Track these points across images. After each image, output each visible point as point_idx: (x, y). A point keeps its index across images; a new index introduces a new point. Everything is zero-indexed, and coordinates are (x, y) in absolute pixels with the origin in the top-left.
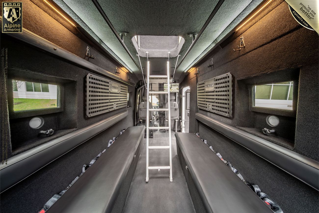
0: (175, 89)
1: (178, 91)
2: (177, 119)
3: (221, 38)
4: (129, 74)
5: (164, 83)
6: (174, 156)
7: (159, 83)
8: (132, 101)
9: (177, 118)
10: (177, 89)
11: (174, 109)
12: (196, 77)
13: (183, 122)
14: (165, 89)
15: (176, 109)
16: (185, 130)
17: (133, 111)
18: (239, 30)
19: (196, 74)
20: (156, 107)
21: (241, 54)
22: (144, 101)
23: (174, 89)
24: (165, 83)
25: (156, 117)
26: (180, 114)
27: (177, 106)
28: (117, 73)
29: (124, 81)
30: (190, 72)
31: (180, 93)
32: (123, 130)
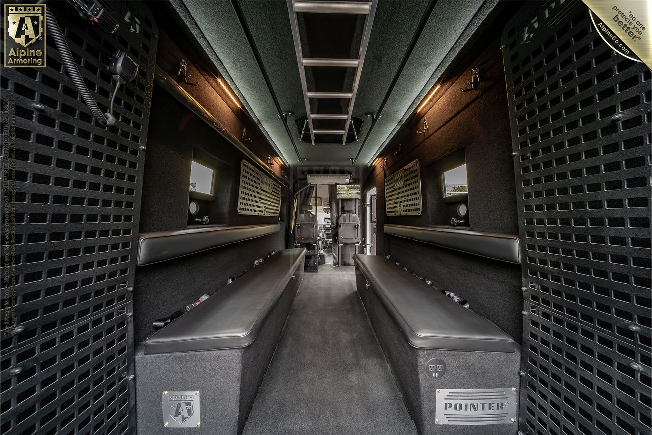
0: (354, 193)
1: (359, 197)
2: (358, 243)
3: (405, 119)
4: (284, 168)
5: (336, 184)
6: (352, 292)
7: (329, 185)
8: (285, 211)
9: (358, 241)
10: (357, 193)
11: (353, 226)
12: (383, 172)
13: (368, 247)
14: (338, 194)
15: (355, 227)
16: (370, 251)
17: (286, 228)
18: (421, 111)
19: (383, 167)
20: (323, 226)
21: (426, 137)
22: (304, 214)
23: (352, 193)
24: (338, 184)
25: (323, 242)
26: (364, 235)
27: (358, 221)
28: (270, 164)
29: (277, 177)
30: (376, 164)
31: (363, 200)
32: (272, 252)
